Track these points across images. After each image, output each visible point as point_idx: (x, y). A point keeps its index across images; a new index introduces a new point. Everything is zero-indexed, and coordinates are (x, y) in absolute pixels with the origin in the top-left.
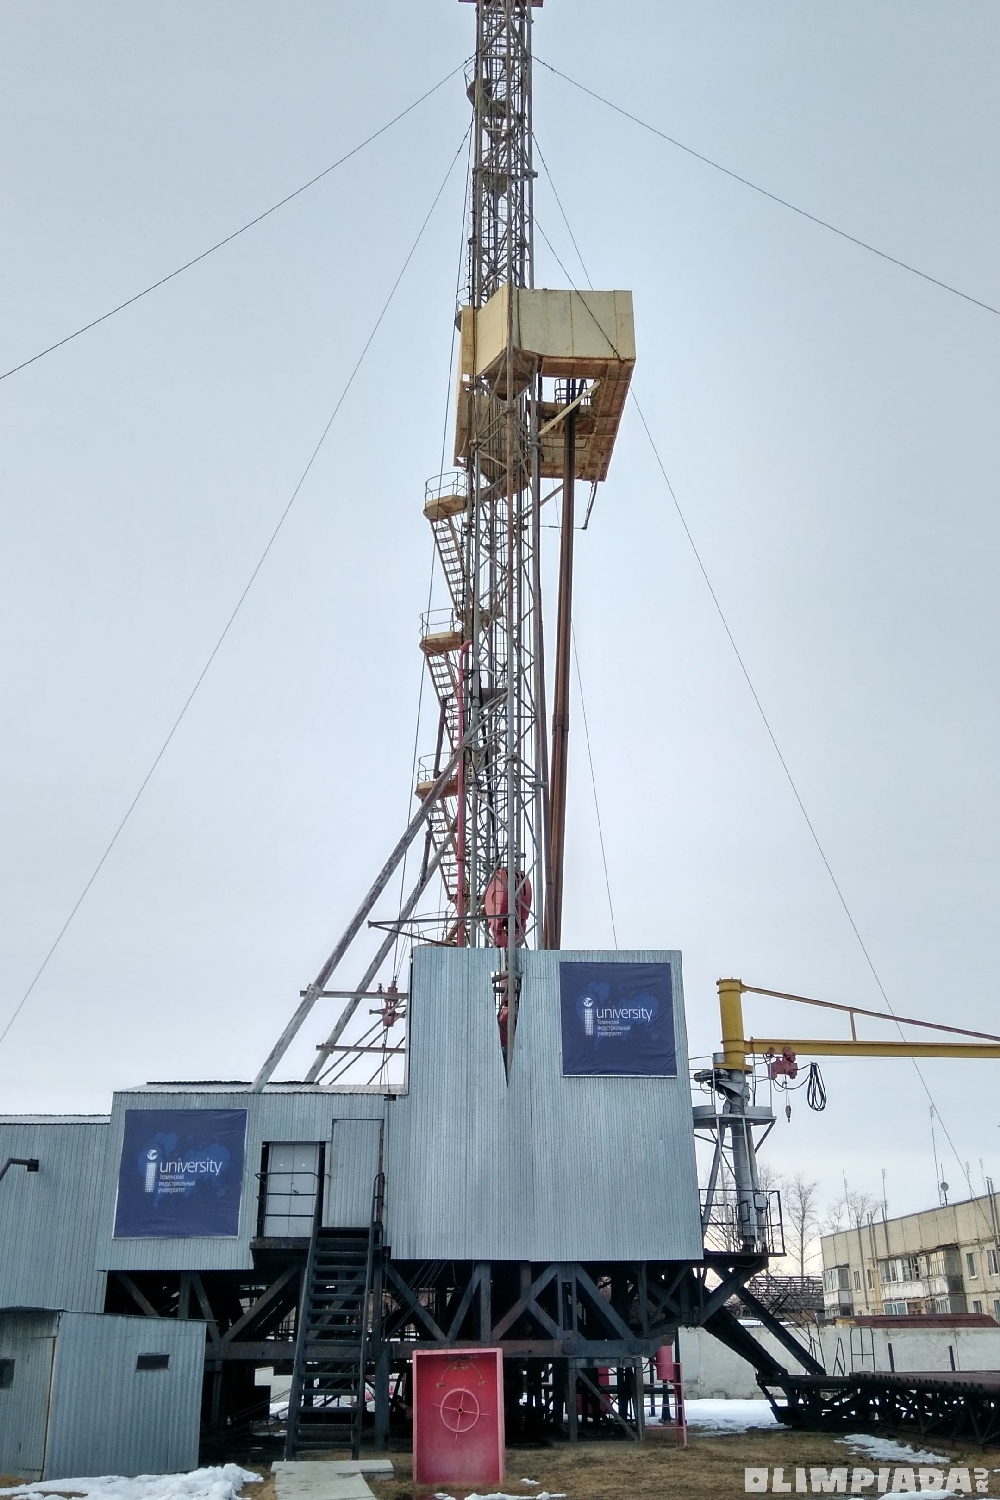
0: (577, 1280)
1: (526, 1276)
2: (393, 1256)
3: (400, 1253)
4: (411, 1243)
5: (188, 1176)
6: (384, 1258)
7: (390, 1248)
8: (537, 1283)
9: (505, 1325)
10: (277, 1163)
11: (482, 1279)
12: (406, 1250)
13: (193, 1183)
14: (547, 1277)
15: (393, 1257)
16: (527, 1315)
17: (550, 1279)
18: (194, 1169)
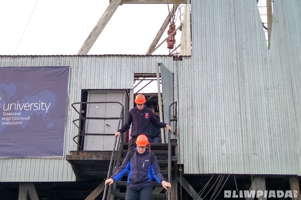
2: (186, 172)
3: (191, 169)
5: (24, 113)
6: (179, 172)
7: (183, 165)
12: (196, 167)
13: (29, 118)
18: (29, 108)
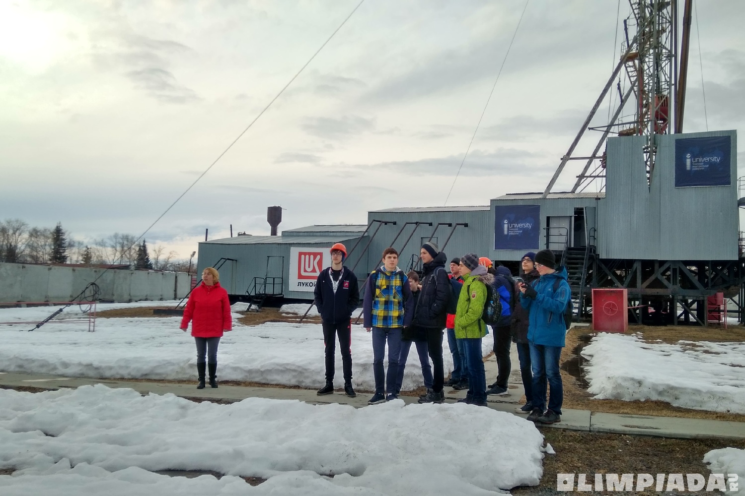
0: (679, 267)
1: (657, 266)
3: (603, 256)
4: (607, 253)
6: (596, 258)
7: (599, 255)
8: (662, 268)
9: (647, 283)
10: (553, 224)
11: (638, 267)
12: (605, 256)
14: (666, 266)
15: (600, 258)
16: (657, 279)
17: (667, 266)
